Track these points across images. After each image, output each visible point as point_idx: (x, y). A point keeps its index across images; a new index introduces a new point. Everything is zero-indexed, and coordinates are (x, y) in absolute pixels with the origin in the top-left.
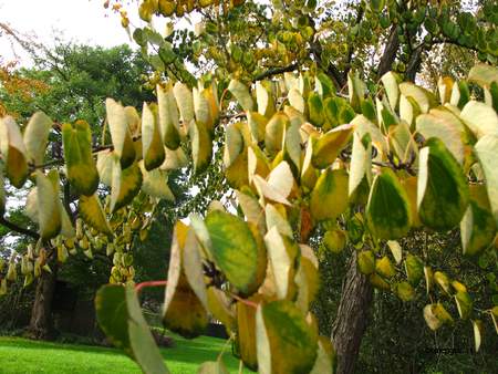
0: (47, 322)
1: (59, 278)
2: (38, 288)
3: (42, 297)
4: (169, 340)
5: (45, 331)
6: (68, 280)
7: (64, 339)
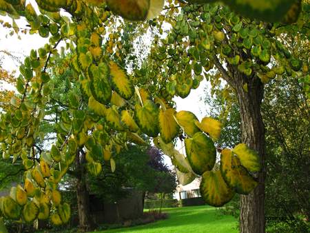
0: (89, 220)
1: (90, 194)
2: (78, 202)
3: (82, 206)
4: (165, 214)
5: (89, 226)
6: (95, 193)
7: (101, 228)
